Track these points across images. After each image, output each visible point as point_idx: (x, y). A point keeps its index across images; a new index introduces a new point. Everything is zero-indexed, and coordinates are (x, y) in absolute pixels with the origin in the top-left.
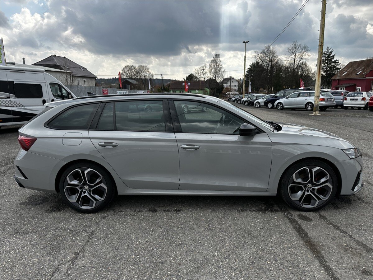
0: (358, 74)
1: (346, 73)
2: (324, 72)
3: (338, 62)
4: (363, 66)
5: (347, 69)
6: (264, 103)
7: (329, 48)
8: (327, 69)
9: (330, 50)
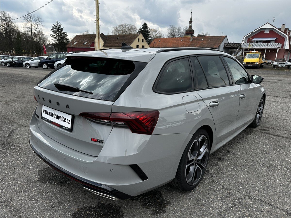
0: (85, 44)
1: (76, 43)
2: (57, 40)
3: (66, 34)
4: (87, 39)
5: (76, 40)
6: (38, 64)
7: (58, 23)
8: (59, 38)
9: (59, 23)
